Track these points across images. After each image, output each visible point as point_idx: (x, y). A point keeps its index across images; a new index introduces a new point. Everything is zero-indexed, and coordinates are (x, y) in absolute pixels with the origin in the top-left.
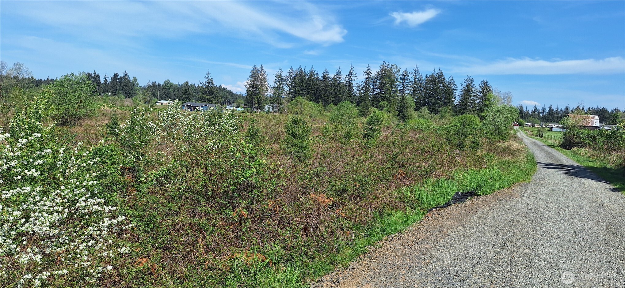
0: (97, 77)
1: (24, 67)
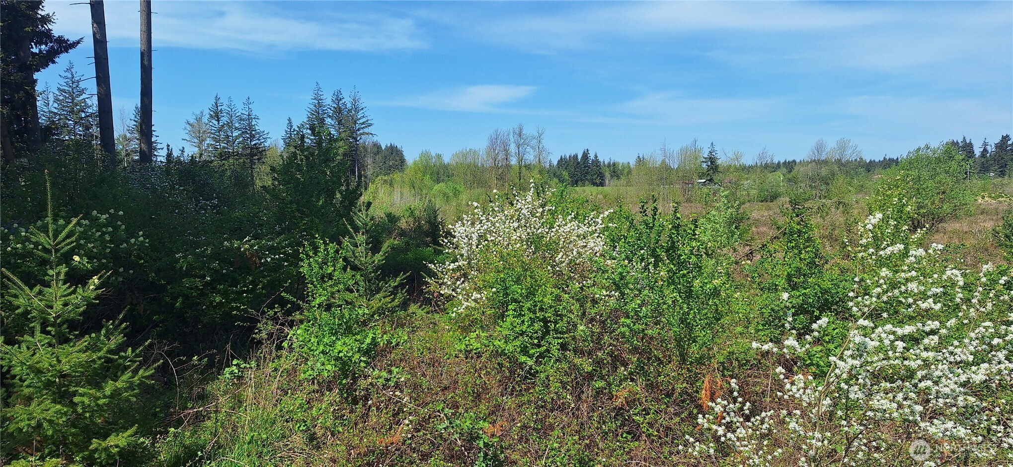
0: (967, 148)
1: (851, 144)
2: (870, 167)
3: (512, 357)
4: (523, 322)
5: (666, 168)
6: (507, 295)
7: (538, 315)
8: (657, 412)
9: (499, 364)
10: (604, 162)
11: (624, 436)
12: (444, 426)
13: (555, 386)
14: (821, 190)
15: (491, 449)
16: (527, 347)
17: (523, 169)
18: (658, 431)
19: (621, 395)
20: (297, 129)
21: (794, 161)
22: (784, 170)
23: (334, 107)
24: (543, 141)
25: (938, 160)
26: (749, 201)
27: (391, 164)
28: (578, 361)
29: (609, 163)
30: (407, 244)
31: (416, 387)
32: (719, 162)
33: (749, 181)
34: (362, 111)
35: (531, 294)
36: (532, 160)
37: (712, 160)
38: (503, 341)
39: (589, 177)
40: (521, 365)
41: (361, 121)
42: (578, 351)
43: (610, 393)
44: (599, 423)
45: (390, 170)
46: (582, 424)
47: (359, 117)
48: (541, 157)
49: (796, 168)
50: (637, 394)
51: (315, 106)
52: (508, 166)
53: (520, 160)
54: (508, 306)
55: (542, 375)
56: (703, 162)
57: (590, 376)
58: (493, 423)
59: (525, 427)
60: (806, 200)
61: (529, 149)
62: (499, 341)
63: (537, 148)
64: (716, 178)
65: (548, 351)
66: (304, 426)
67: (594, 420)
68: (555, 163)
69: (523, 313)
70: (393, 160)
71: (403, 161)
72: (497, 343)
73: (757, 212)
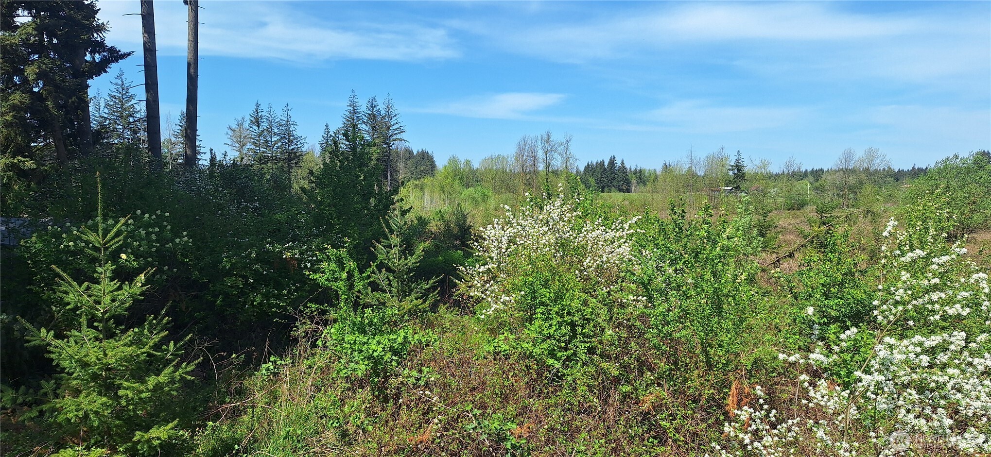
1: (879, 153)
2: (898, 176)
3: (540, 359)
4: (551, 325)
5: (692, 175)
6: (535, 298)
7: (566, 319)
8: (684, 417)
9: (526, 366)
10: (630, 169)
11: (650, 440)
12: (473, 427)
13: (582, 389)
14: (848, 199)
15: (519, 451)
16: (554, 350)
17: (551, 175)
18: (685, 436)
19: (648, 401)
20: (333, 135)
21: (822, 170)
22: (812, 178)
23: (369, 114)
24: (570, 148)
25: (968, 171)
26: (776, 209)
27: (422, 169)
28: (605, 365)
29: (636, 170)
30: (437, 246)
31: (445, 386)
32: (746, 170)
33: (775, 189)
34: (395, 118)
35: (558, 297)
36: (559, 165)
37: (739, 168)
38: (531, 343)
39: (615, 183)
40: (548, 368)
41: (394, 127)
42: (605, 356)
43: (637, 398)
44: (626, 427)
45: (421, 175)
46: (609, 428)
47: (392, 123)
48: (568, 163)
49: (824, 177)
50: (664, 399)
51: (350, 113)
52: (536, 172)
53: (548, 166)
54: (535, 309)
55: (569, 378)
56: (729, 169)
57: (617, 380)
58: (521, 424)
59: (552, 429)
60: (833, 208)
61: (556, 155)
62: (527, 343)
63: (565, 155)
64: (743, 185)
65: (575, 354)
66: (337, 423)
67: (621, 424)
68: (582, 169)
69: (551, 316)
70: (424, 165)
71: (433, 166)
72: (525, 345)
73: (784, 220)
